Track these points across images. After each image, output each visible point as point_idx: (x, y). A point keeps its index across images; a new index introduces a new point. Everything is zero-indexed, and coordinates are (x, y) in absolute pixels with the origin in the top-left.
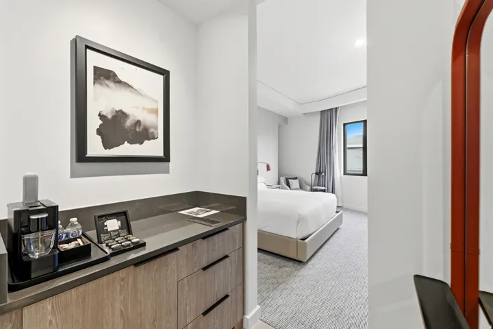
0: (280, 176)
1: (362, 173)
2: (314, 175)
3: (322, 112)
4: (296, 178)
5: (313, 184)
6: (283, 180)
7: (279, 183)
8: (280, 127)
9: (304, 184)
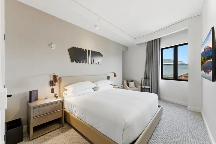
0: (123, 79)
1: (173, 78)
2: (143, 79)
3: (148, 43)
4: (133, 81)
5: (142, 84)
6: (125, 82)
7: (123, 84)
8: (124, 52)
9: (137, 84)
